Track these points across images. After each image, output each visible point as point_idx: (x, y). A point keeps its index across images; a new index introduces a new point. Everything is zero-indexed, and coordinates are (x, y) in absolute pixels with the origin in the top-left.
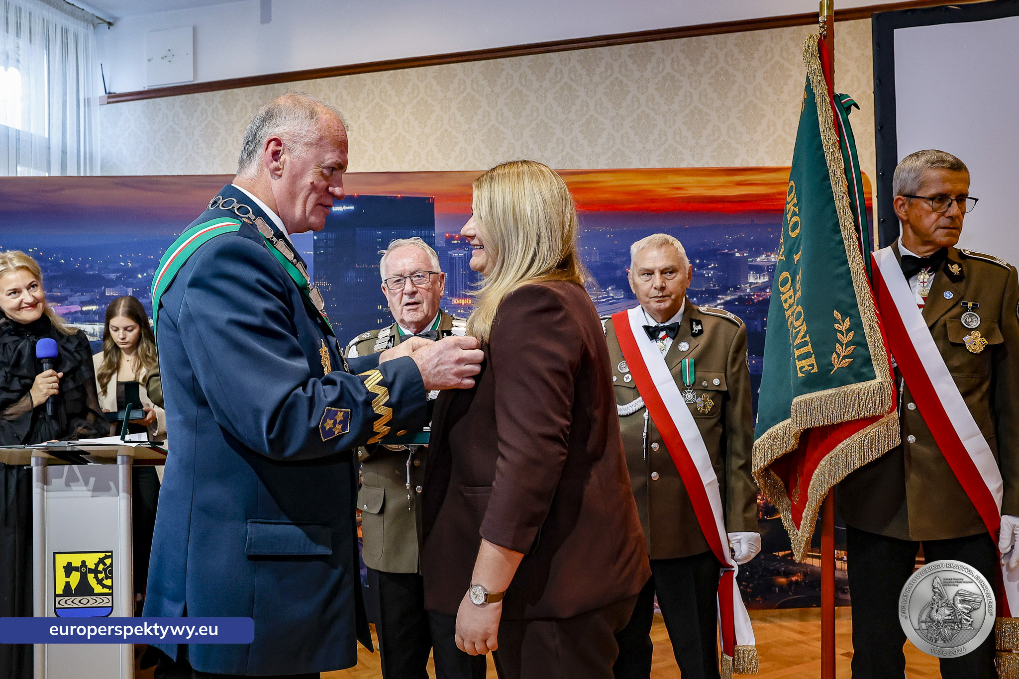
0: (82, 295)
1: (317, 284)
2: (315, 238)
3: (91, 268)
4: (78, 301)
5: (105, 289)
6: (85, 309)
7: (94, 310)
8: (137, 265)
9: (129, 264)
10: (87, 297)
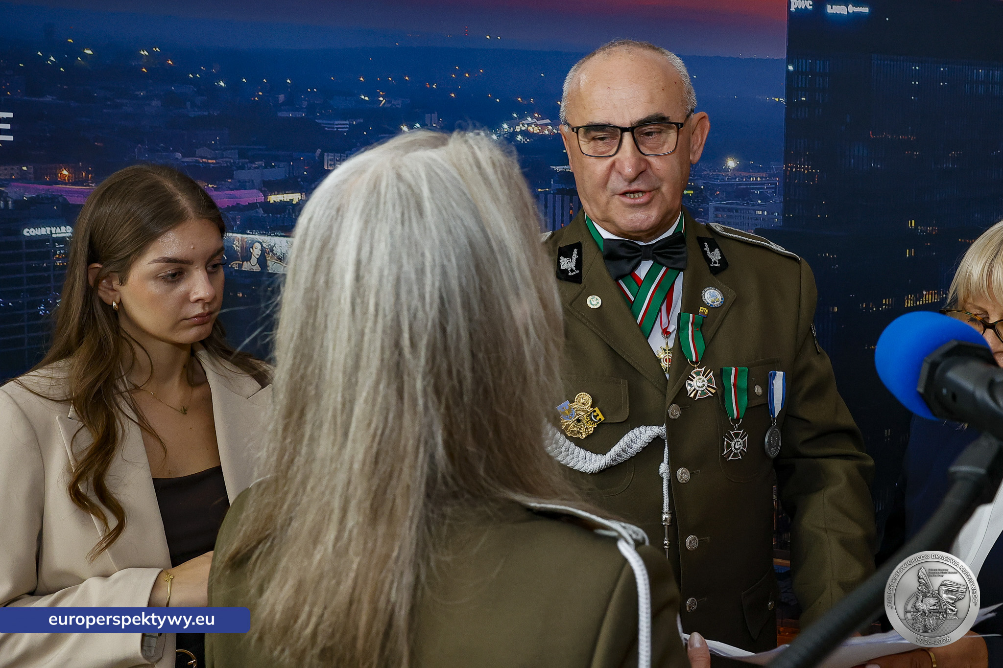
0: (268, 165)
1: (792, 168)
2: (791, 68)
3: (290, 103)
5: (322, 156)
6: (273, 198)
7: (294, 202)
8: (398, 103)
9: (381, 99)
10: (278, 172)
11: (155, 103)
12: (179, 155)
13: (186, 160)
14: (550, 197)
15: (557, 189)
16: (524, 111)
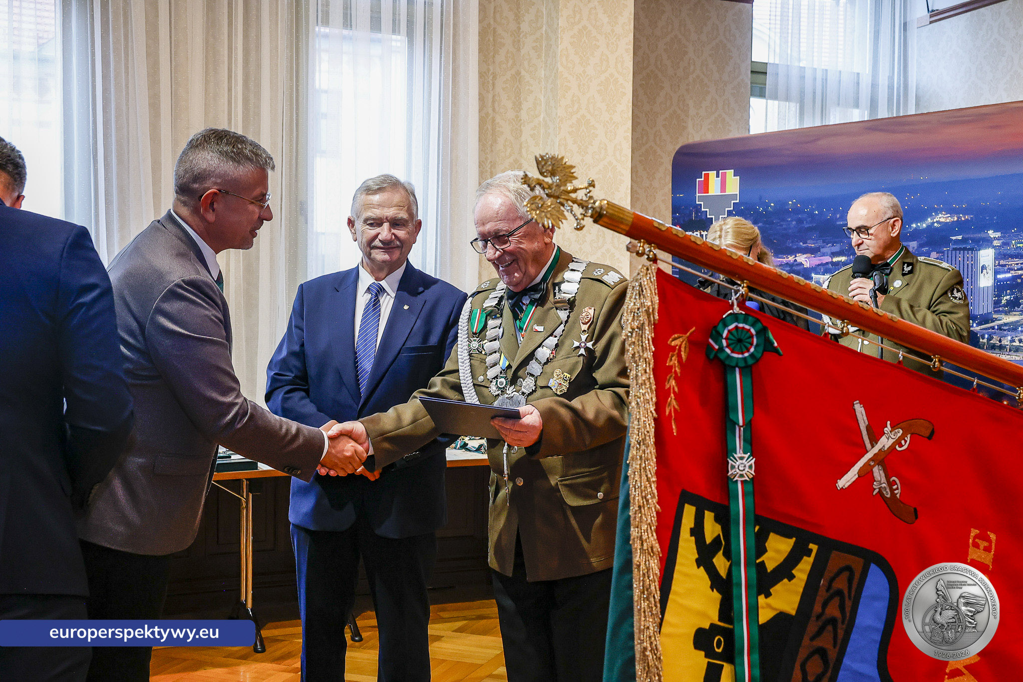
0: (833, 245)
3: (842, 218)
4: (829, 252)
6: (835, 260)
7: (843, 261)
10: (837, 248)
11: (794, 223)
12: (801, 244)
13: (804, 245)
14: (950, 252)
15: (953, 248)
16: (937, 211)
